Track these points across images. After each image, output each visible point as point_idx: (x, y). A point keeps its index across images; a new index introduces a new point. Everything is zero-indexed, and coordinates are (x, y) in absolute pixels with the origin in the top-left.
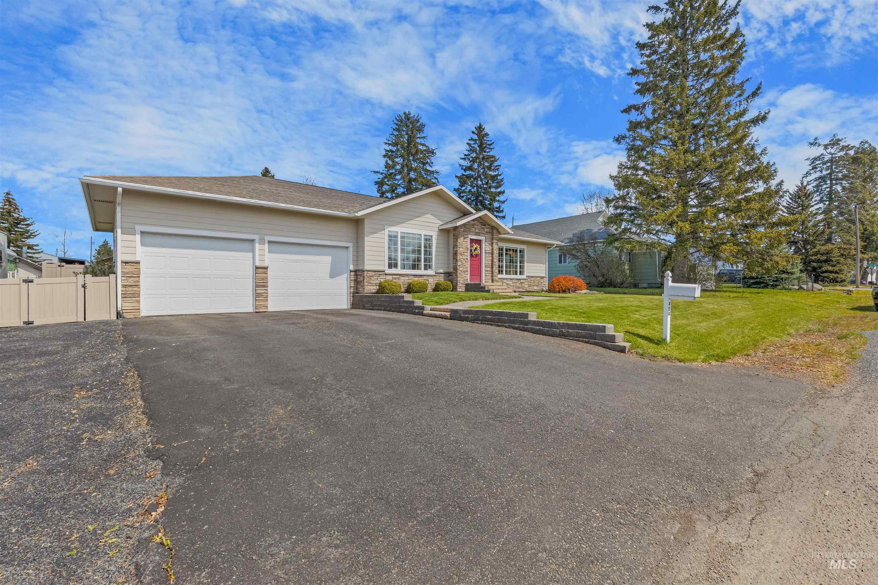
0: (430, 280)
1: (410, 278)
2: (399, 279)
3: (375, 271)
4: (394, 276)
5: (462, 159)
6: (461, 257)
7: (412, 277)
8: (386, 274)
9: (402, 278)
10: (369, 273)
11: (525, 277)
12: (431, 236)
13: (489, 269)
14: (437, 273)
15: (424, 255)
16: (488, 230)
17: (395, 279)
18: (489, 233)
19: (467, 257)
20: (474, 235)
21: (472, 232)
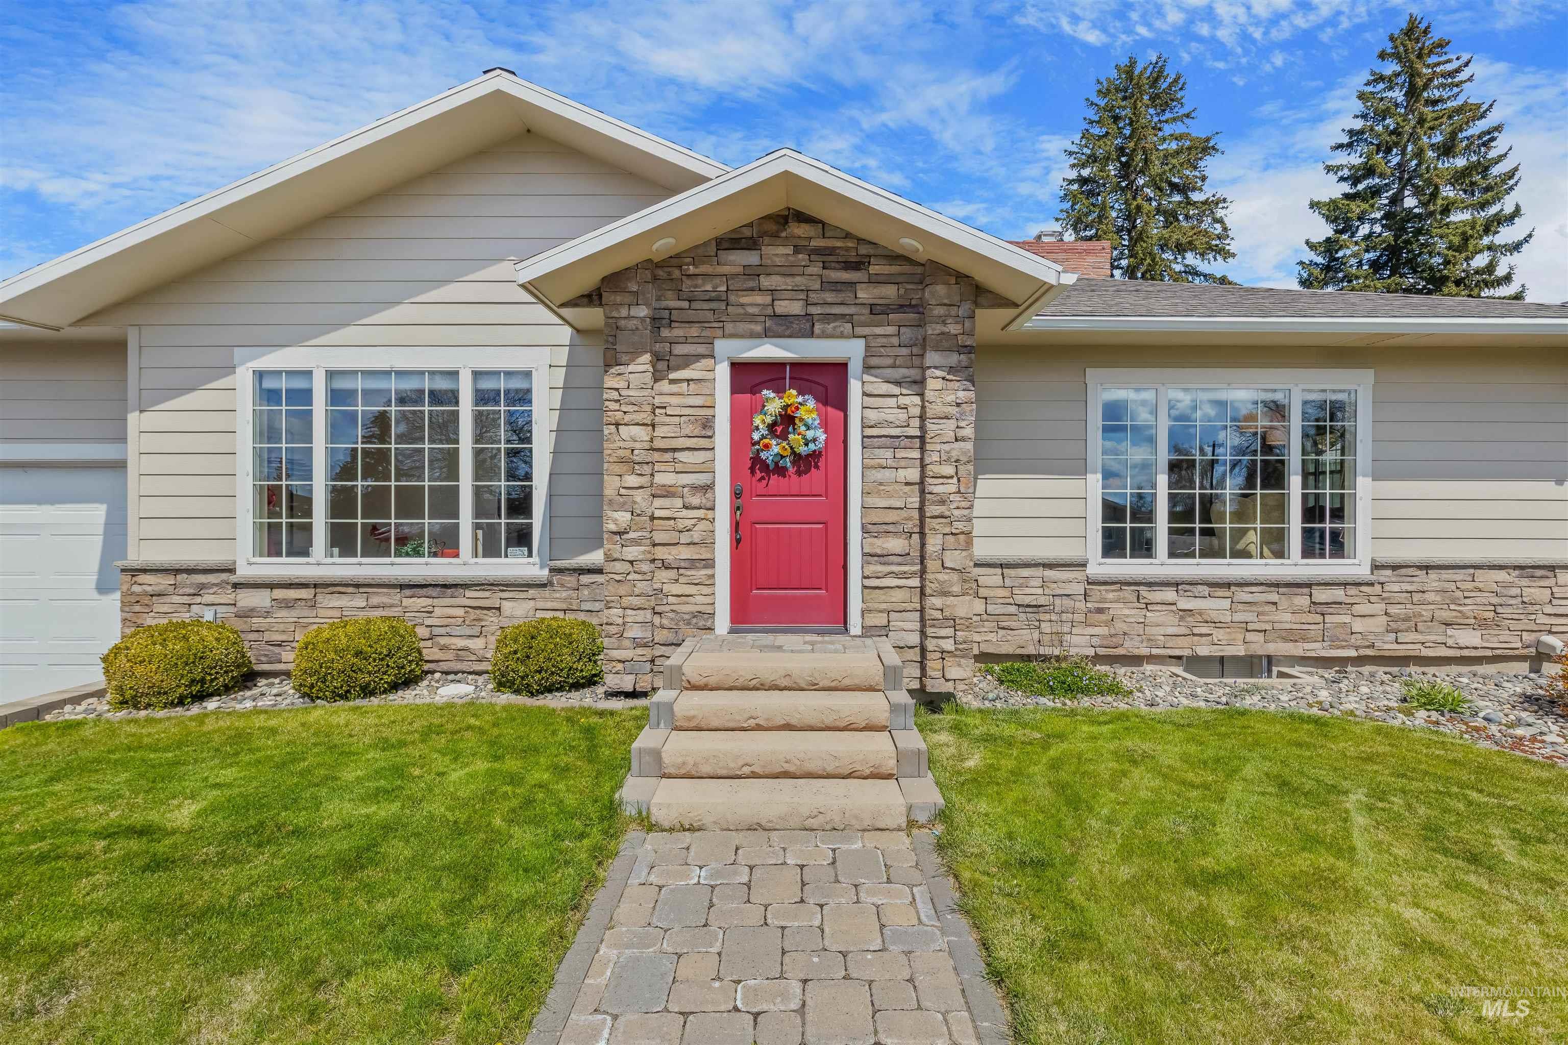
0: (507, 606)
1: (375, 600)
2: (313, 604)
3: (177, 571)
4: (279, 593)
5: (1340, 146)
6: (632, 480)
7: (395, 596)
8: (236, 586)
9: (331, 602)
10: (142, 578)
11: (1363, 571)
12: (528, 374)
13: (895, 544)
14: (560, 571)
15: (478, 475)
16: (890, 292)
17: (288, 605)
18: (901, 308)
19: (701, 479)
20: (767, 334)
21: (751, 318)
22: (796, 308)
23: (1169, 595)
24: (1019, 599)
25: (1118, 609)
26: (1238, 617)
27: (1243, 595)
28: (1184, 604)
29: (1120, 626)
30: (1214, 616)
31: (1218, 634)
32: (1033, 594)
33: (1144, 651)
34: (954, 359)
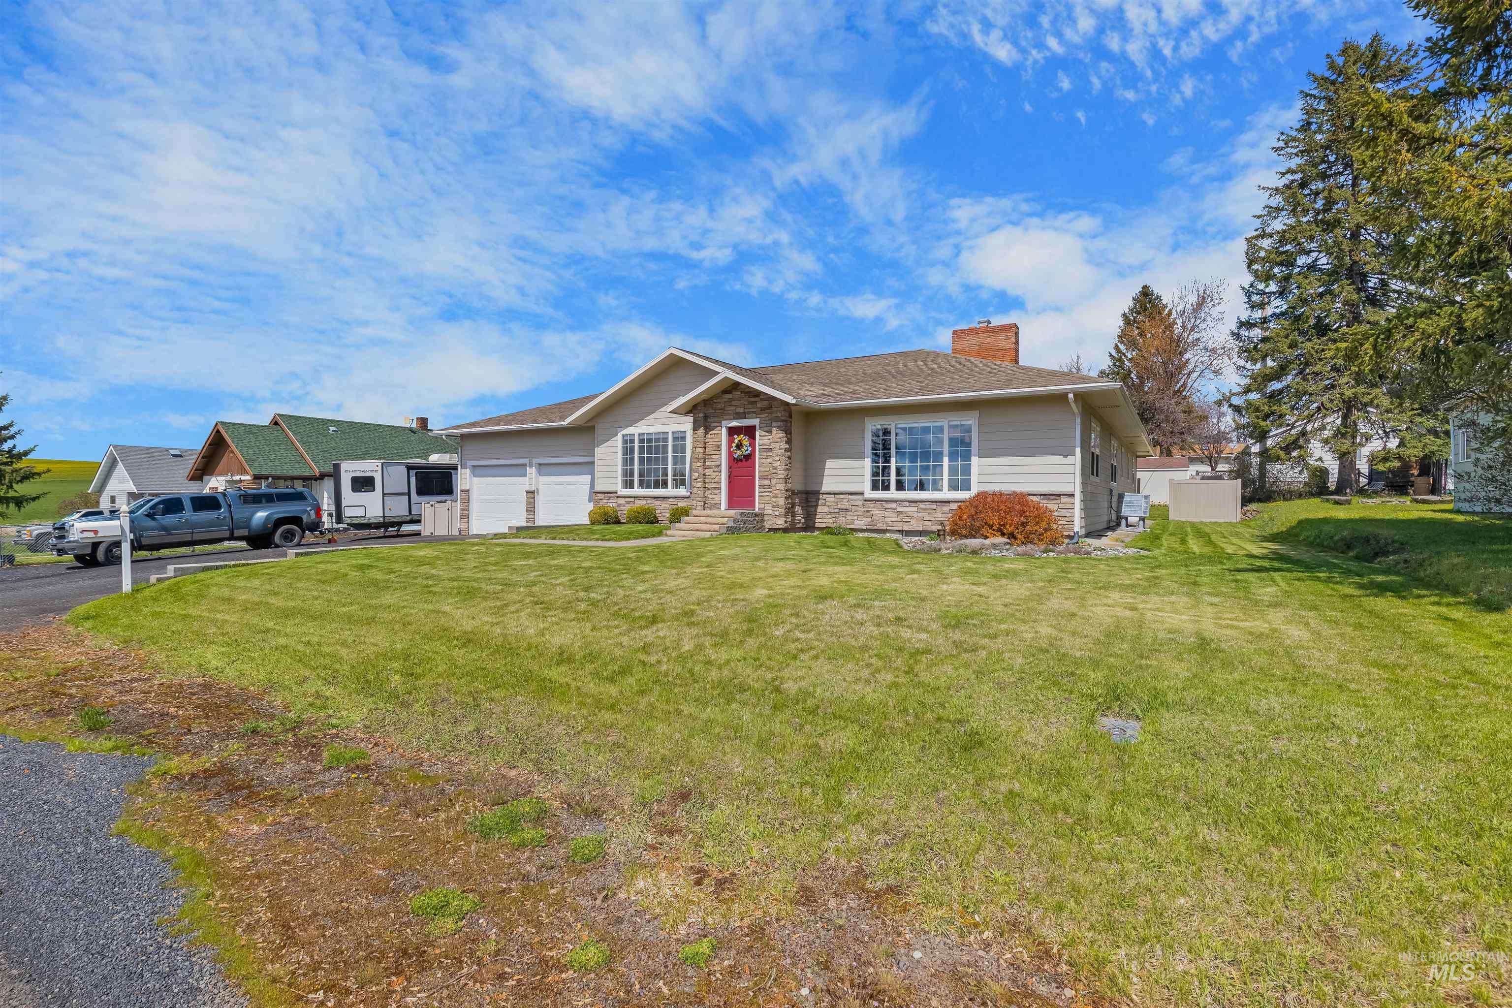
2: (634, 503)
3: (605, 493)
4: (627, 500)
6: (699, 464)
8: (617, 497)
9: (638, 502)
10: (598, 495)
11: (972, 496)
12: (684, 432)
13: (767, 482)
15: (673, 464)
17: (629, 503)
19: (717, 463)
20: (734, 418)
21: (729, 414)
22: (741, 410)
23: (894, 505)
24: (840, 506)
25: (875, 511)
26: (920, 515)
27: (922, 506)
28: (899, 509)
29: (875, 518)
30: (911, 514)
31: (913, 522)
32: (845, 504)
33: (884, 528)
34: (779, 424)
